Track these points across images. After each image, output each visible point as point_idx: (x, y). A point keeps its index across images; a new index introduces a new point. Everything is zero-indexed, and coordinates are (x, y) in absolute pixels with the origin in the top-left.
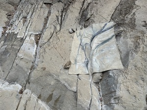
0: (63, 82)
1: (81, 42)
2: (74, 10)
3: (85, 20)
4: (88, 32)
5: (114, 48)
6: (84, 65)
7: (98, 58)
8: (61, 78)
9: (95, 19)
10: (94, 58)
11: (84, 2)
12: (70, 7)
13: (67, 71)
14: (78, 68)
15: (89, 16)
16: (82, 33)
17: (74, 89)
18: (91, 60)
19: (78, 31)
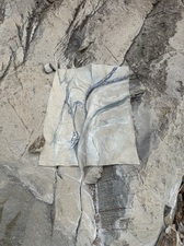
0: (26, 183)
1: (67, 97)
2: (56, 23)
3: (77, 49)
4: (82, 77)
6: (70, 145)
7: (97, 135)
8: (21, 173)
9: (97, 54)
10: (91, 135)
11: (77, 10)
12: (49, 14)
13: (35, 158)
14: (59, 152)
15: (85, 44)
16: (69, 77)
17: (48, 198)
18: (85, 137)
19: (62, 71)
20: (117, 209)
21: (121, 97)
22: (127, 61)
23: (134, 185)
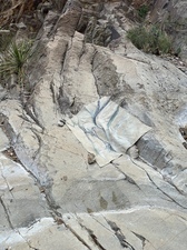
0: (102, 179)
1: (84, 130)
2: (44, 101)
3: (67, 105)
4: (83, 116)
5: (128, 116)
7: (118, 134)
8: (94, 177)
9: (83, 101)
10: (115, 136)
13: (95, 166)
14: (104, 156)
15: (71, 101)
16: (76, 121)
17: (122, 176)
18: (113, 140)
19: (68, 121)
20: (160, 153)
21: (115, 109)
22: (101, 95)
23: (158, 137)
